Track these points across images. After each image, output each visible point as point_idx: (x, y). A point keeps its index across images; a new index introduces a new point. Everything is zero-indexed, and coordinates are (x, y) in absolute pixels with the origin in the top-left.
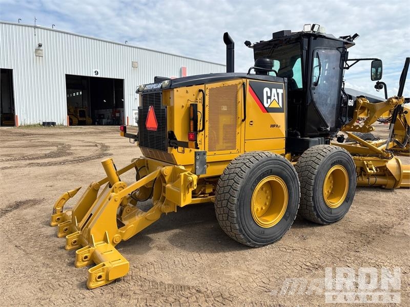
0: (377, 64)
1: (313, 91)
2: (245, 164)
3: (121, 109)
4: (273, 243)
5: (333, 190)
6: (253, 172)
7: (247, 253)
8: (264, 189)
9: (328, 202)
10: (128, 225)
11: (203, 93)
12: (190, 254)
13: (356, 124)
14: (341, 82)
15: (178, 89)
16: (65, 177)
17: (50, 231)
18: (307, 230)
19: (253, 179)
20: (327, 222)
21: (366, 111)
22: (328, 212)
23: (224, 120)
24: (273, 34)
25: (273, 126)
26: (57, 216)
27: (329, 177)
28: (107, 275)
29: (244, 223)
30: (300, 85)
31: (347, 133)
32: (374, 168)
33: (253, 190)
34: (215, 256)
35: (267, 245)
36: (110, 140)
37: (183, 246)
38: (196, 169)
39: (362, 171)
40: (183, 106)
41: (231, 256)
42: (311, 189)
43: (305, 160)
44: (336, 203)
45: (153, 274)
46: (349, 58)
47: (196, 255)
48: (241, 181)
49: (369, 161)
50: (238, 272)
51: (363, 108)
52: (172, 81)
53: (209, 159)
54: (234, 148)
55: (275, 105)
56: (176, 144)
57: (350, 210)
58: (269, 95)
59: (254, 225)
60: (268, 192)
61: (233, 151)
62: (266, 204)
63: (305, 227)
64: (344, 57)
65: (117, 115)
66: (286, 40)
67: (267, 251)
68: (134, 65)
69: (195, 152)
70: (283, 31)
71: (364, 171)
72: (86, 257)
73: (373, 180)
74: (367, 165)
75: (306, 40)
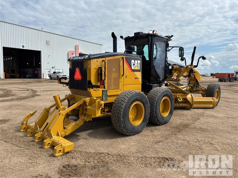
0: (181, 49)
1: (154, 62)
2: (125, 96)
3: (39, 69)
4: (138, 134)
5: (164, 109)
6: (129, 99)
7: (127, 138)
8: (134, 108)
9: (162, 114)
10: (67, 128)
11: (105, 62)
12: (100, 140)
13: (173, 78)
14: (166, 57)
15: (93, 60)
16: (16, 107)
17: (21, 134)
18: (153, 128)
19: (130, 103)
20: (162, 124)
21: (177, 72)
22: (162, 119)
23: (114, 75)
24: (135, 33)
25: (136, 78)
26: (24, 126)
27: (162, 103)
28: (64, 150)
29: (126, 124)
30: (147, 59)
31: (169, 82)
32: (181, 99)
33: (129, 108)
34: (112, 140)
35: (136, 134)
36: (36, 87)
37: (95, 137)
38: (103, 98)
39: (176, 100)
40: (95, 68)
41: (120, 140)
42: (155, 108)
43: (151, 94)
44: (166, 115)
45: (84, 149)
46: (169, 46)
47: (103, 140)
48: (124, 104)
49: (179, 95)
50: (124, 146)
51: (176, 70)
52: (89, 56)
53: (109, 94)
54: (119, 89)
55: (136, 68)
56: (93, 87)
57: (172, 118)
58: (134, 63)
59: (130, 125)
60: (135, 109)
61: (118, 90)
62: (134, 115)
63: (152, 127)
64: (167, 46)
65: (36, 72)
66: (141, 36)
67: (136, 137)
68: (47, 43)
69: (103, 91)
70: (139, 32)
71: (177, 101)
72: (49, 144)
73: (181, 105)
74: (178, 97)
75: (150, 38)
